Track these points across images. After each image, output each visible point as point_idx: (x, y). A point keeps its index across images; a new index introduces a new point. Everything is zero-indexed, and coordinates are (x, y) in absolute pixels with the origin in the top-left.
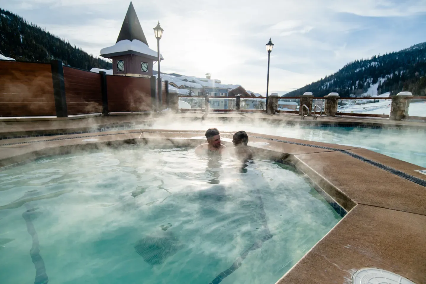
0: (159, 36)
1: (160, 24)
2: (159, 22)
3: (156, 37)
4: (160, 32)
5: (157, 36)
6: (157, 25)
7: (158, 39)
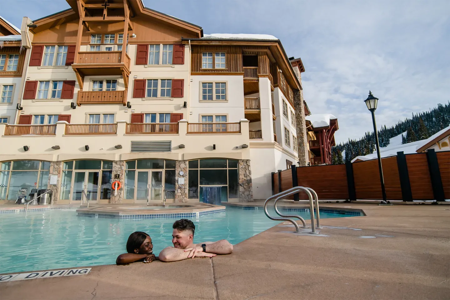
0: (372, 107)
1: (372, 94)
2: (370, 92)
3: (369, 110)
4: (372, 102)
5: (370, 108)
6: (369, 96)
7: (372, 110)
